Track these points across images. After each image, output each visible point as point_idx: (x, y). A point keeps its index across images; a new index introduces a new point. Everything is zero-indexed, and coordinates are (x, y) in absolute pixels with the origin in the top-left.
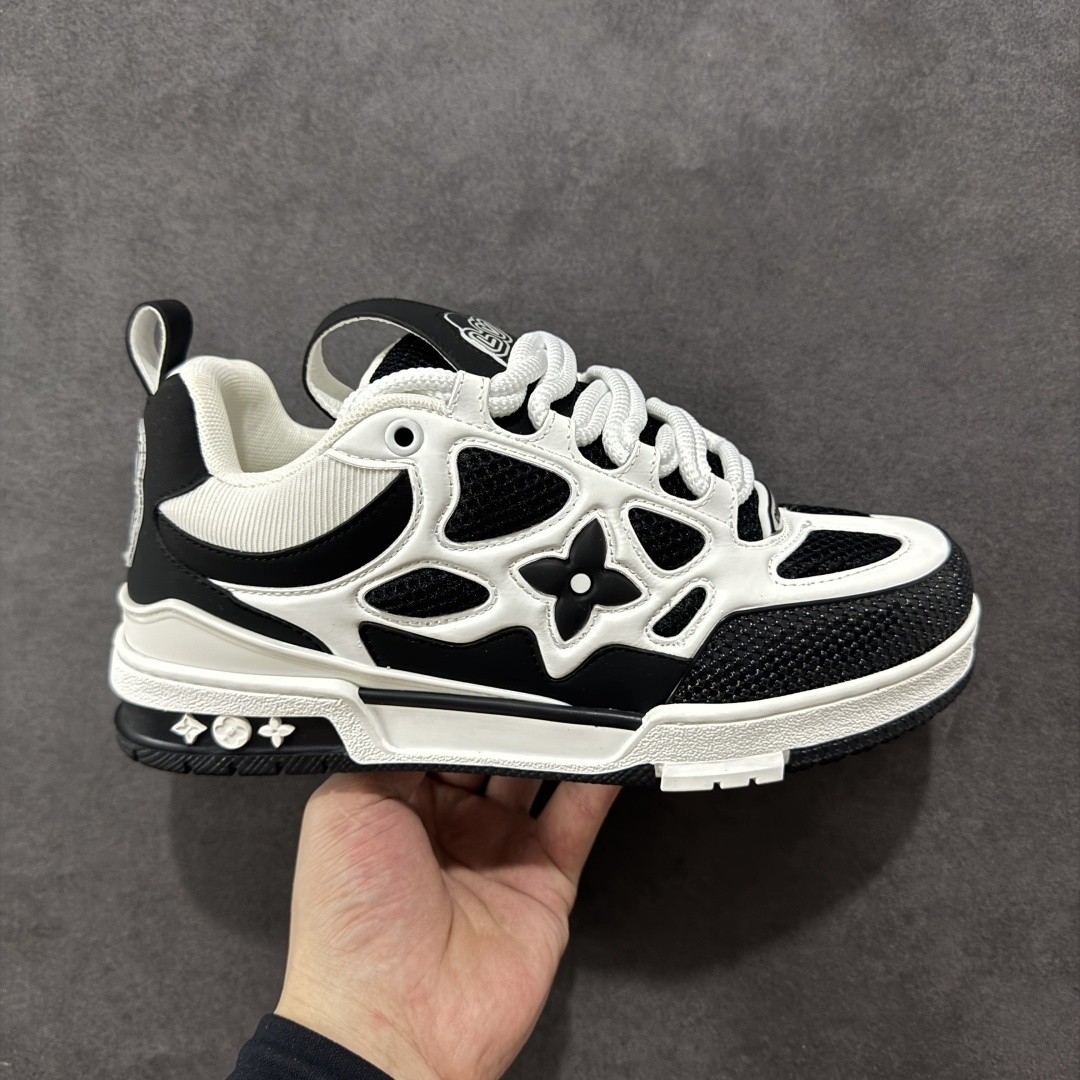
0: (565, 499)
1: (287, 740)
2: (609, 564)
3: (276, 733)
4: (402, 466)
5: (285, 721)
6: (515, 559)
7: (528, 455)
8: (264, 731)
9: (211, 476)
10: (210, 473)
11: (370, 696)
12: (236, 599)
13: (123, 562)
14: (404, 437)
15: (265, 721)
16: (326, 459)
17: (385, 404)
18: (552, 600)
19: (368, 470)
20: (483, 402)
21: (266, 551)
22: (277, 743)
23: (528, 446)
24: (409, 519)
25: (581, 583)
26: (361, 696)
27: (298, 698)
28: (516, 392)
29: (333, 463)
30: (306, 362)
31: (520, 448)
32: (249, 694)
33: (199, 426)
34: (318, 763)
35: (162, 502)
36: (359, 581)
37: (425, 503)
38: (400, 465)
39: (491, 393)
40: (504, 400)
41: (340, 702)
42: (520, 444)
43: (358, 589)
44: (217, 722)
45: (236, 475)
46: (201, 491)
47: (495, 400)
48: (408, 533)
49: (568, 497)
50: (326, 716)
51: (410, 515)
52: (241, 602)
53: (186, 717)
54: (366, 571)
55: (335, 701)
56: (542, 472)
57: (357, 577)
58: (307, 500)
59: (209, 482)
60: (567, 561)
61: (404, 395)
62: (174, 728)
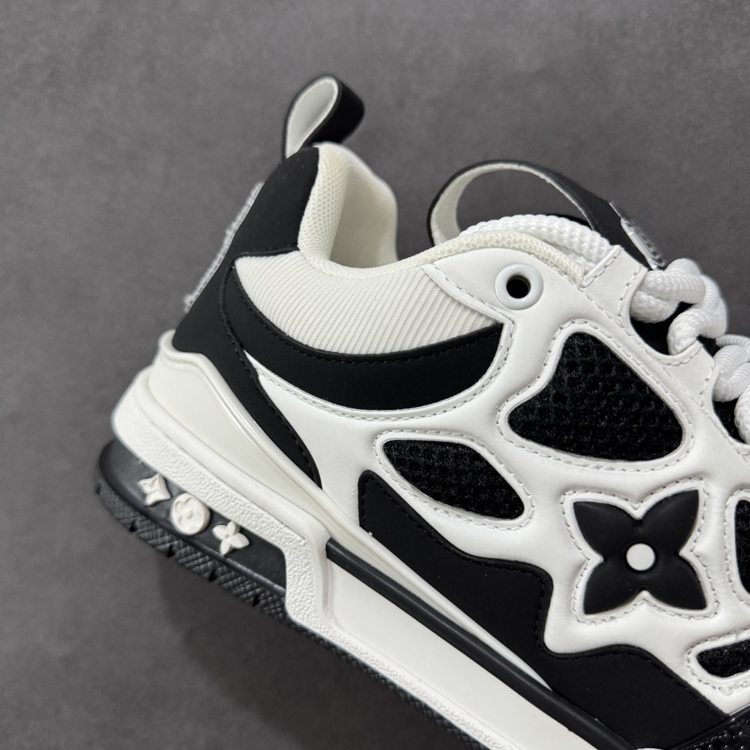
0: (671, 449)
1: (233, 551)
2: (685, 552)
3: (228, 539)
4: (500, 318)
5: (242, 530)
6: (574, 488)
7: (652, 375)
8: (218, 531)
9: (298, 249)
10: (298, 246)
11: (335, 553)
12: (258, 382)
13: (183, 305)
14: (518, 286)
15: (225, 521)
16: (421, 273)
17: (515, 242)
18: (595, 559)
19: (460, 304)
20: (627, 291)
21: (310, 345)
22: (224, 549)
23: (656, 365)
24: (477, 381)
25: (641, 557)
26: (328, 549)
27: (266, 515)
28: (667, 300)
29: (427, 279)
30: (442, 191)
31: (646, 363)
32: (223, 486)
33: (311, 198)
34: (250, 593)
35: (241, 256)
36: (388, 423)
37: (504, 371)
38: (499, 315)
39: (641, 286)
40: (653, 301)
41: (303, 542)
42: (649, 358)
43: (380, 432)
44: (182, 498)
45: (321, 261)
46: (279, 261)
47: (643, 296)
48: (467, 396)
49: (676, 448)
50: (284, 550)
51: (480, 377)
52: (261, 387)
53: (157, 476)
54: (399, 417)
55: (299, 538)
56: (660, 402)
57: (388, 418)
58: (378, 309)
59: (293, 254)
60: (639, 523)
61: (540, 242)
62: (142, 483)
